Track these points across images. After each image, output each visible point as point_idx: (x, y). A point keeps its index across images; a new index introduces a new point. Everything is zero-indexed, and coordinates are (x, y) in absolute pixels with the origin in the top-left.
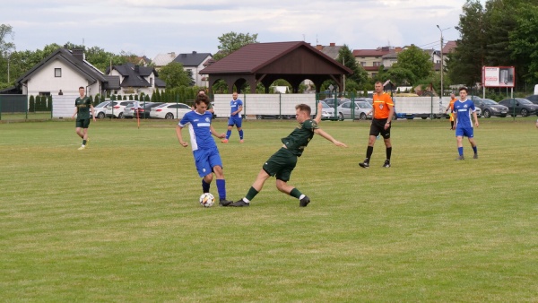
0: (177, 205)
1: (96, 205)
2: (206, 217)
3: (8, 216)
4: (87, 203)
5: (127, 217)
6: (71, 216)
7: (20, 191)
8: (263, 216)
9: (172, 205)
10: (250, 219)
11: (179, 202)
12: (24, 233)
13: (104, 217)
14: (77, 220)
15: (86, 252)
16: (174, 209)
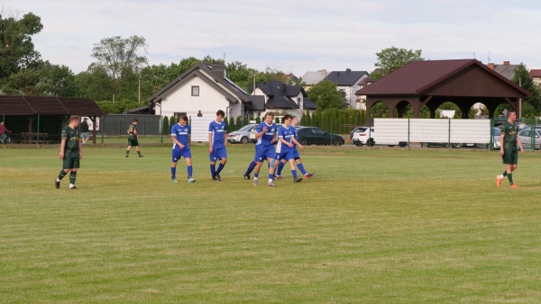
0: (347, 244)
1: (257, 243)
2: (383, 259)
3: (160, 253)
4: (245, 239)
5: (294, 257)
6: (230, 254)
7: (169, 224)
8: (447, 259)
9: (342, 244)
10: (432, 262)
11: (350, 241)
12: (180, 272)
13: (267, 256)
14: (238, 259)
15: (254, 295)
16: (345, 248)
